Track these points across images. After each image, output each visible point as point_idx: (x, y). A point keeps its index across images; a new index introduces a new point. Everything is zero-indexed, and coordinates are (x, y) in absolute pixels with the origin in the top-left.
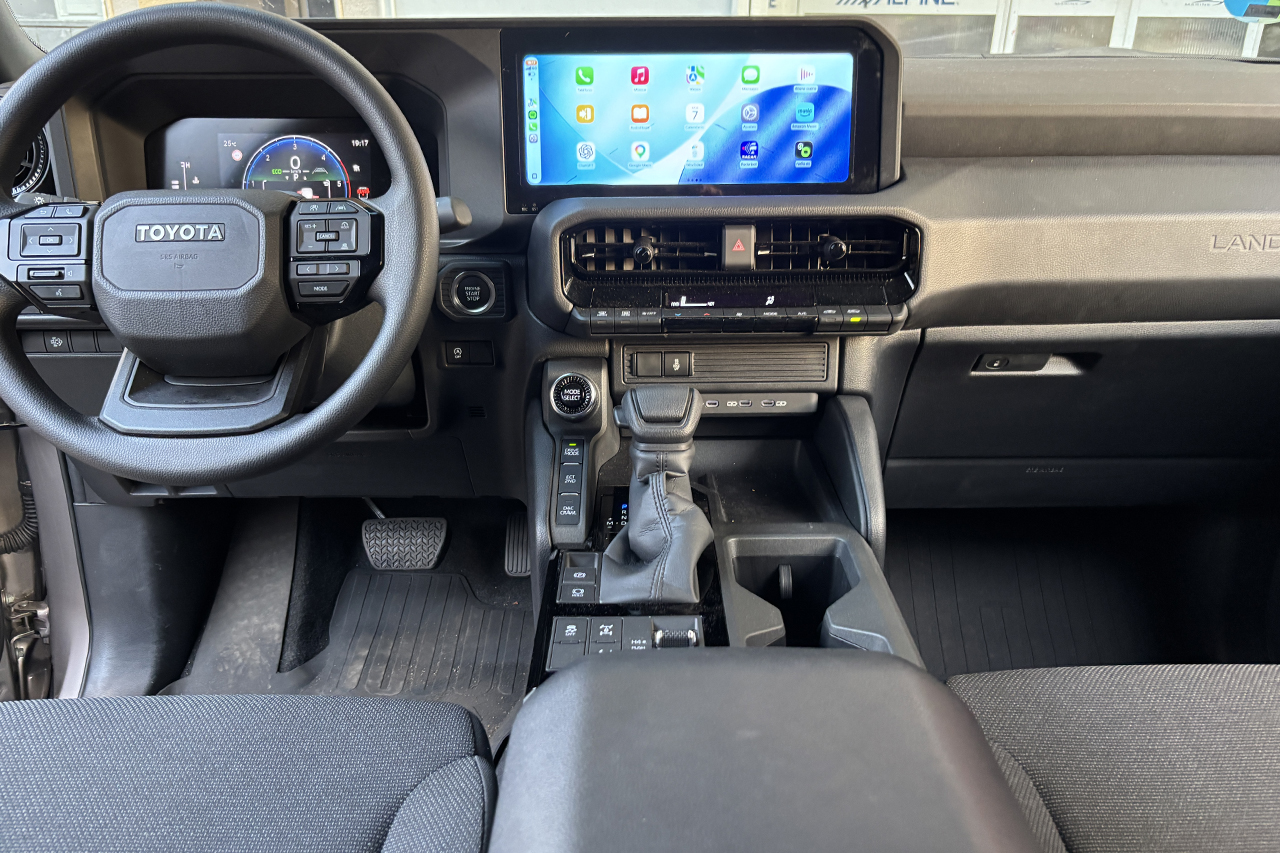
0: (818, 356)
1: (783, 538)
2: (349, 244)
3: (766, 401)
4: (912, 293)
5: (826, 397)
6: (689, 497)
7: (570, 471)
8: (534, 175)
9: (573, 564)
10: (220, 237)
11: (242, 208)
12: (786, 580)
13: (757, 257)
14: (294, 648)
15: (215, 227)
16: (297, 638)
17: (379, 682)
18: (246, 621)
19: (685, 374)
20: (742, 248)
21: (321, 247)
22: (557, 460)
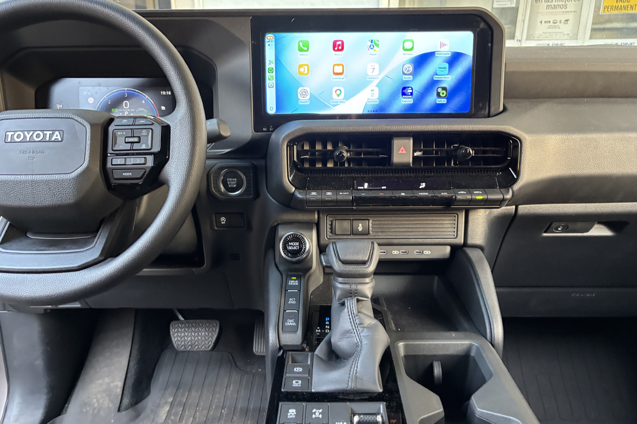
0: (451, 222)
1: (436, 343)
2: (147, 145)
3: (417, 251)
4: (515, 181)
5: (455, 248)
6: (372, 314)
7: (292, 295)
8: (271, 108)
9: (294, 361)
10: (60, 139)
11: (76, 120)
12: (437, 371)
13: (414, 158)
14: (129, 397)
15: (57, 133)
16: (131, 390)
17: (178, 418)
18: (101, 381)
19: (366, 233)
20: (404, 152)
21: (128, 146)
22: (284, 288)
